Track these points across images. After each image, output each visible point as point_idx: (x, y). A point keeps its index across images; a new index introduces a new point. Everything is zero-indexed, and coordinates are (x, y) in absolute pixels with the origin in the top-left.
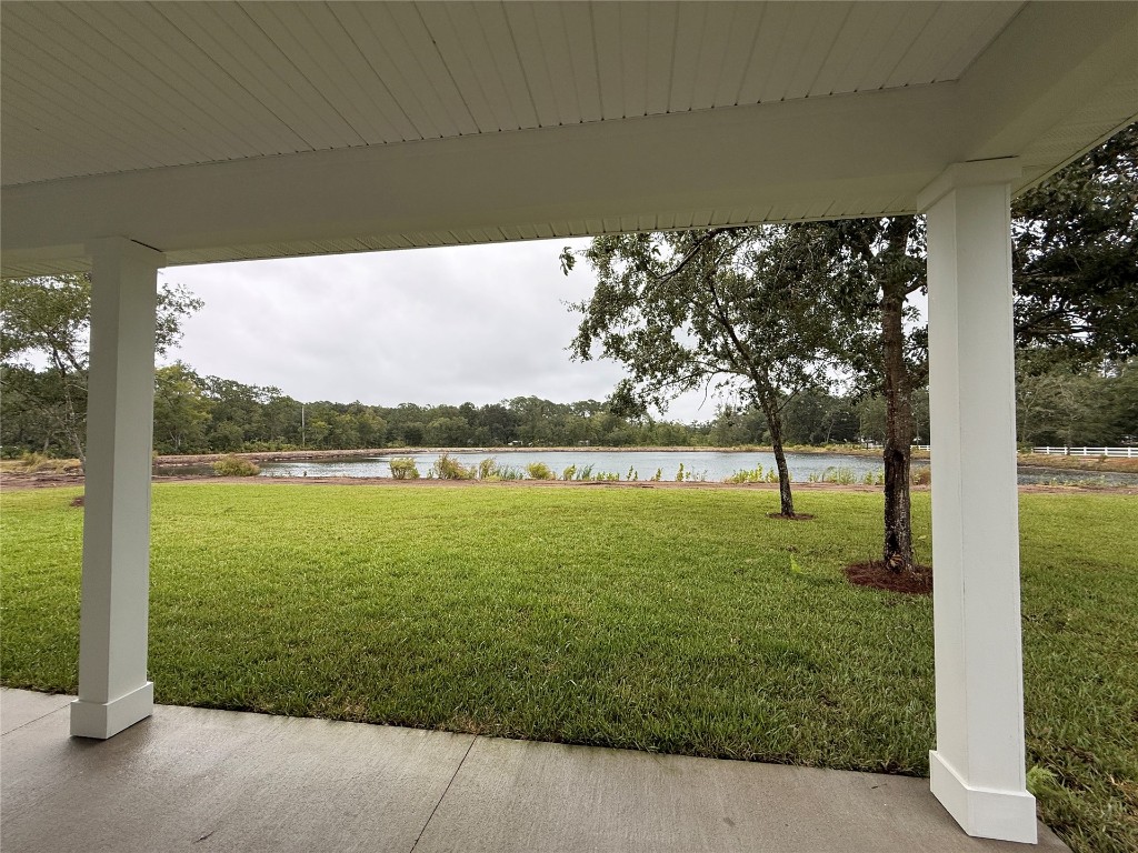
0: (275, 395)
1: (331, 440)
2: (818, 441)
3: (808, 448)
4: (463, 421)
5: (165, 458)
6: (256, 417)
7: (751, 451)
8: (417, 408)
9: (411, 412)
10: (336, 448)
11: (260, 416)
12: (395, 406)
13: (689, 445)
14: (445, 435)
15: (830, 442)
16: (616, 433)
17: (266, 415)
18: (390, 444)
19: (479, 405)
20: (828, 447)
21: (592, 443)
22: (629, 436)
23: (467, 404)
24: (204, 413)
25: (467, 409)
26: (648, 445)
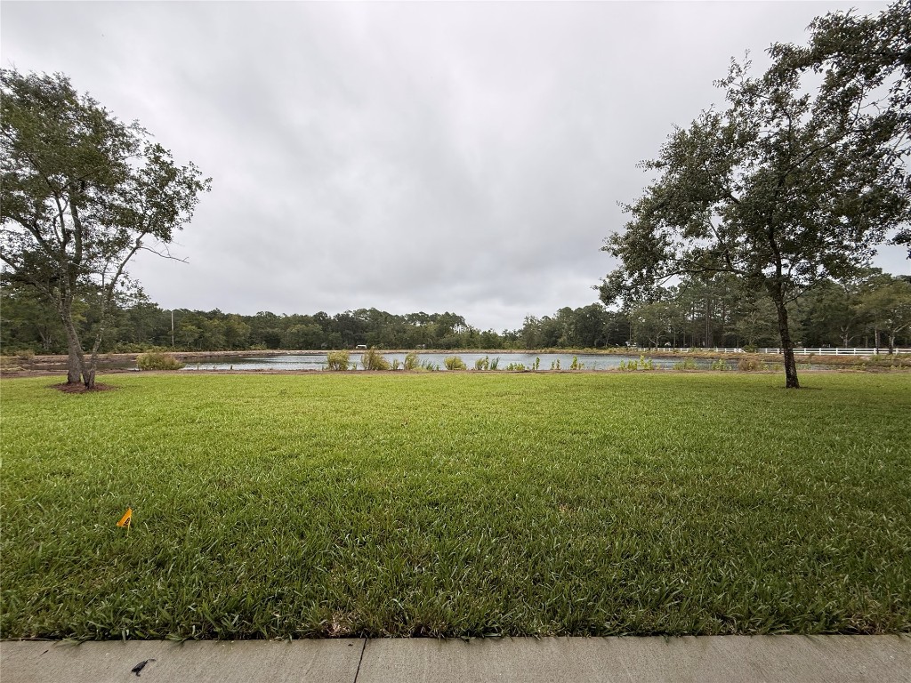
0: (142, 301)
1: (201, 343)
2: (600, 346)
3: (595, 350)
4: (318, 327)
5: (40, 357)
6: (124, 321)
7: (553, 353)
8: (275, 316)
9: (269, 319)
10: (205, 350)
11: (128, 320)
12: (253, 314)
13: (504, 348)
14: (302, 340)
15: (609, 346)
16: (447, 338)
17: (133, 318)
18: (253, 347)
19: (332, 314)
20: (610, 349)
21: (428, 347)
22: (457, 341)
23: (321, 313)
24: (79, 316)
25: (320, 318)
26: (472, 348)
